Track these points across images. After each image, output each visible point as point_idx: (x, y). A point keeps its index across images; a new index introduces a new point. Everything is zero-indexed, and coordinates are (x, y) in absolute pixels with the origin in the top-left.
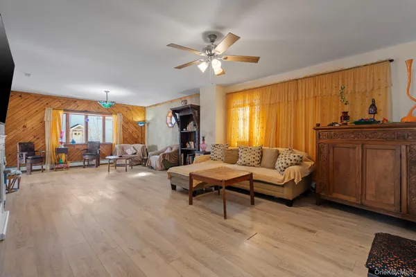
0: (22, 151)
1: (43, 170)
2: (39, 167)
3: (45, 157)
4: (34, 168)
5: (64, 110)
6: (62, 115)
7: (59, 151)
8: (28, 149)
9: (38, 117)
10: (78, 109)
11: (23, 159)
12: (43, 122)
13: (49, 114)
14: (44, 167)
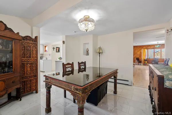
0: (136, 60)
1: (141, 65)
2: (140, 64)
3: (141, 61)
4: (139, 64)
5: (147, 49)
6: (146, 50)
7: (145, 60)
8: (138, 59)
9: (140, 52)
10: (151, 48)
11: (136, 61)
12: (141, 53)
13: (142, 50)
14: (141, 64)
